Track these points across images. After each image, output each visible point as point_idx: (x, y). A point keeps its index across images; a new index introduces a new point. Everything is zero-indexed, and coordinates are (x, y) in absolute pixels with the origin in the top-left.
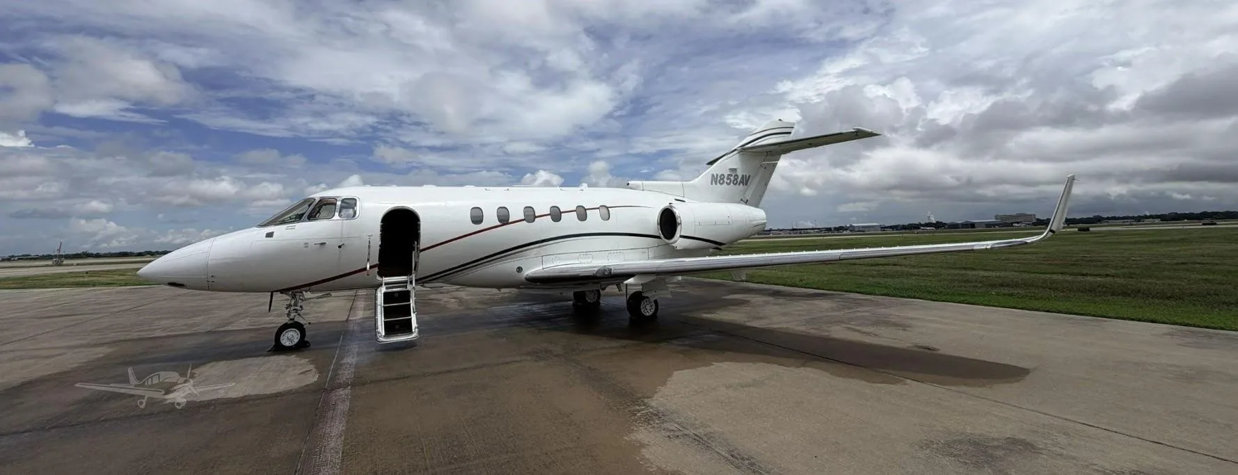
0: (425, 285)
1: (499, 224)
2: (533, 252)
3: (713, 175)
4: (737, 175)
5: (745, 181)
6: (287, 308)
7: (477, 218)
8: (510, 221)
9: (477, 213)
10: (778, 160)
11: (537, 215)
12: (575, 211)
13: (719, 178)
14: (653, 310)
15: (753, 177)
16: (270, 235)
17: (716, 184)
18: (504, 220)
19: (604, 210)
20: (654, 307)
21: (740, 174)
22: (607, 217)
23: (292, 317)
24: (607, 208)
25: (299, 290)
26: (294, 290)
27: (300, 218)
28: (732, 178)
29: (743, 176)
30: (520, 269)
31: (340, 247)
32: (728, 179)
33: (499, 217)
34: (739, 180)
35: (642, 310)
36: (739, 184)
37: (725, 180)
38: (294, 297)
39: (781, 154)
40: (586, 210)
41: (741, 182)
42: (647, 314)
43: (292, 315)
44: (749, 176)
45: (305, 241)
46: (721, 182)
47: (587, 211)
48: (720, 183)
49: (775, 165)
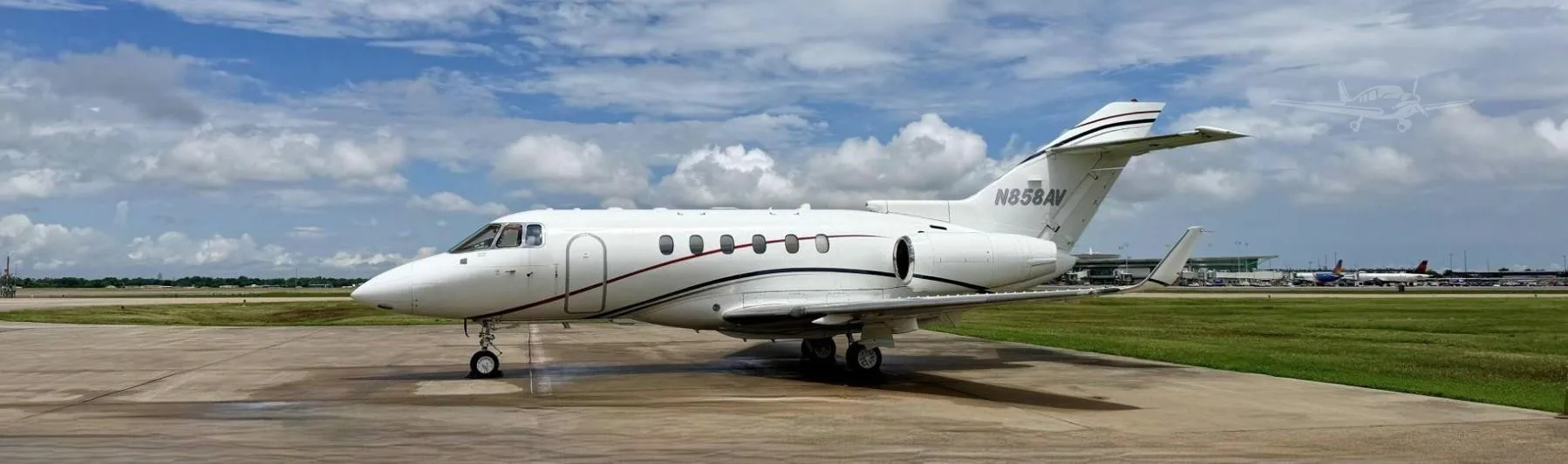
0: (615, 320)
1: (691, 254)
2: (732, 288)
3: (1000, 191)
4: (1041, 191)
5: (1056, 198)
6: (480, 336)
7: (667, 248)
8: (704, 252)
9: (667, 241)
10: (1124, 166)
11: (736, 245)
12: (783, 241)
13: (1009, 196)
14: (874, 363)
15: (1072, 194)
16: (464, 262)
17: (1004, 203)
18: (697, 249)
19: (823, 240)
20: (875, 359)
21: (1047, 190)
22: (824, 249)
23: (485, 345)
24: (827, 237)
25: (489, 318)
26: (486, 319)
27: (490, 245)
28: (1033, 195)
29: (1052, 191)
30: (717, 307)
31: (529, 275)
32: (1024, 197)
33: (691, 246)
34: (1044, 198)
35: (860, 362)
36: (1045, 204)
37: (1020, 197)
38: (485, 325)
39: (1130, 156)
40: (798, 239)
41: (1047, 200)
42: (866, 367)
43: (485, 344)
44: (1065, 191)
45: (496, 269)
46: (1013, 200)
47: (800, 241)
48: (1009, 201)
49: (1115, 174)
